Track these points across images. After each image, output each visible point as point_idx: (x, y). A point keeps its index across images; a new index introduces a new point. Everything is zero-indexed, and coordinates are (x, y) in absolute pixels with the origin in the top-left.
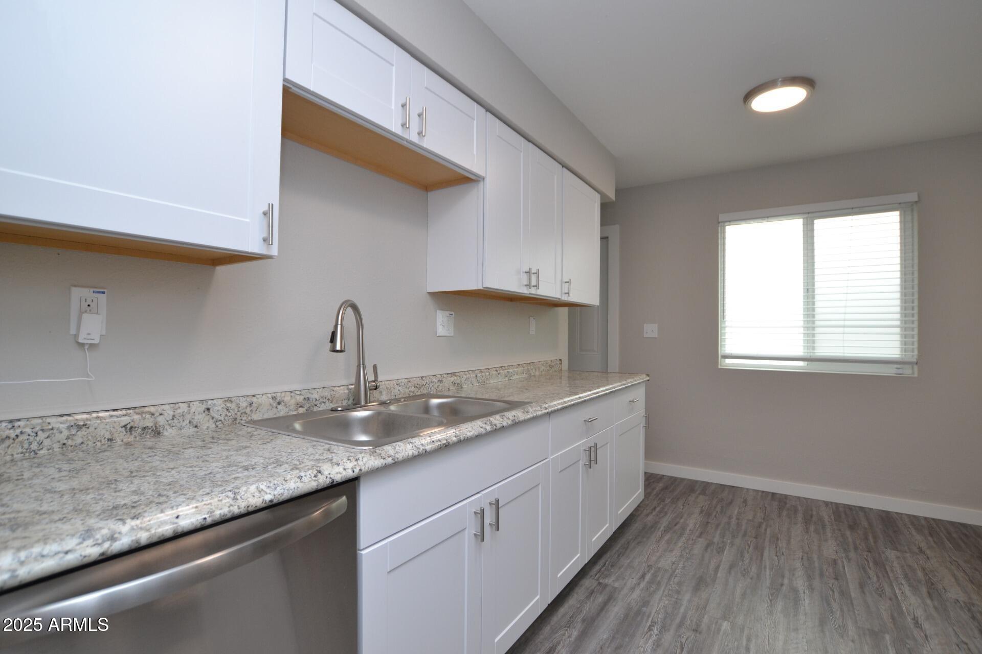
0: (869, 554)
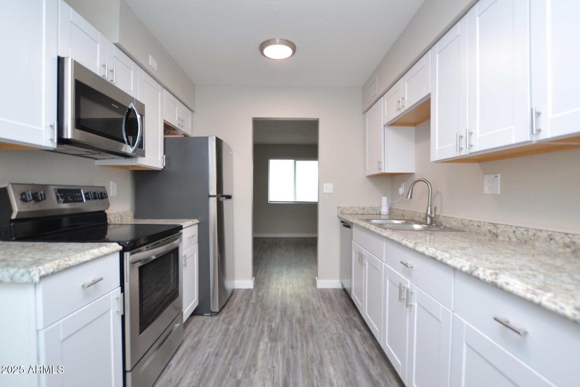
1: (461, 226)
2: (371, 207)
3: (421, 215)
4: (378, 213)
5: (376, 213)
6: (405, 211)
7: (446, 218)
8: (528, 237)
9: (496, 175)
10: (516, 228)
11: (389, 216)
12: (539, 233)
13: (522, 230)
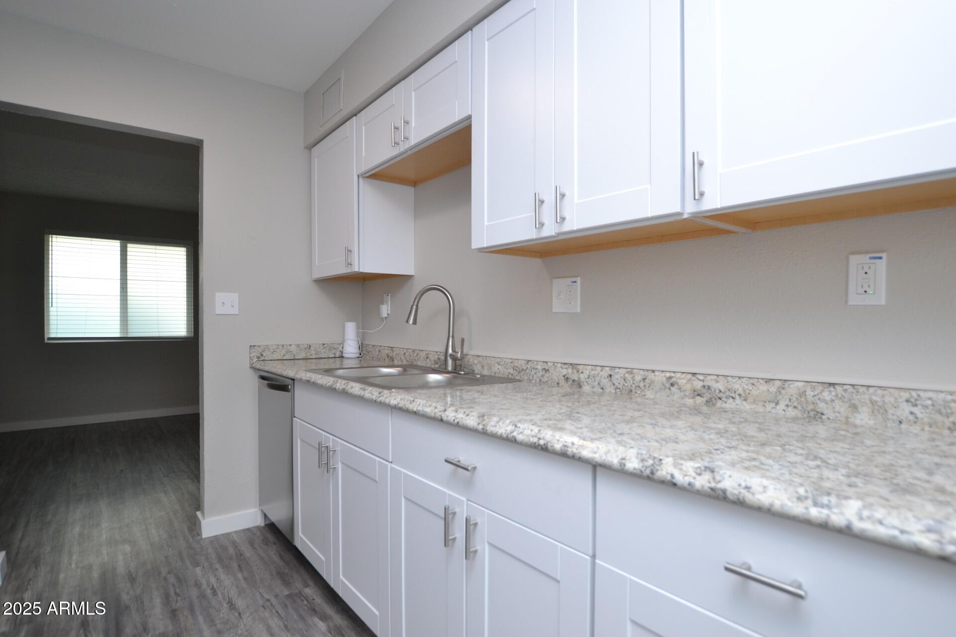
1: (511, 371)
2: (324, 344)
3: (430, 356)
4: (338, 354)
5: (333, 356)
6: (395, 349)
7: (481, 359)
8: (633, 383)
9: (574, 279)
10: (611, 370)
11: (361, 360)
12: (651, 376)
13: (623, 371)
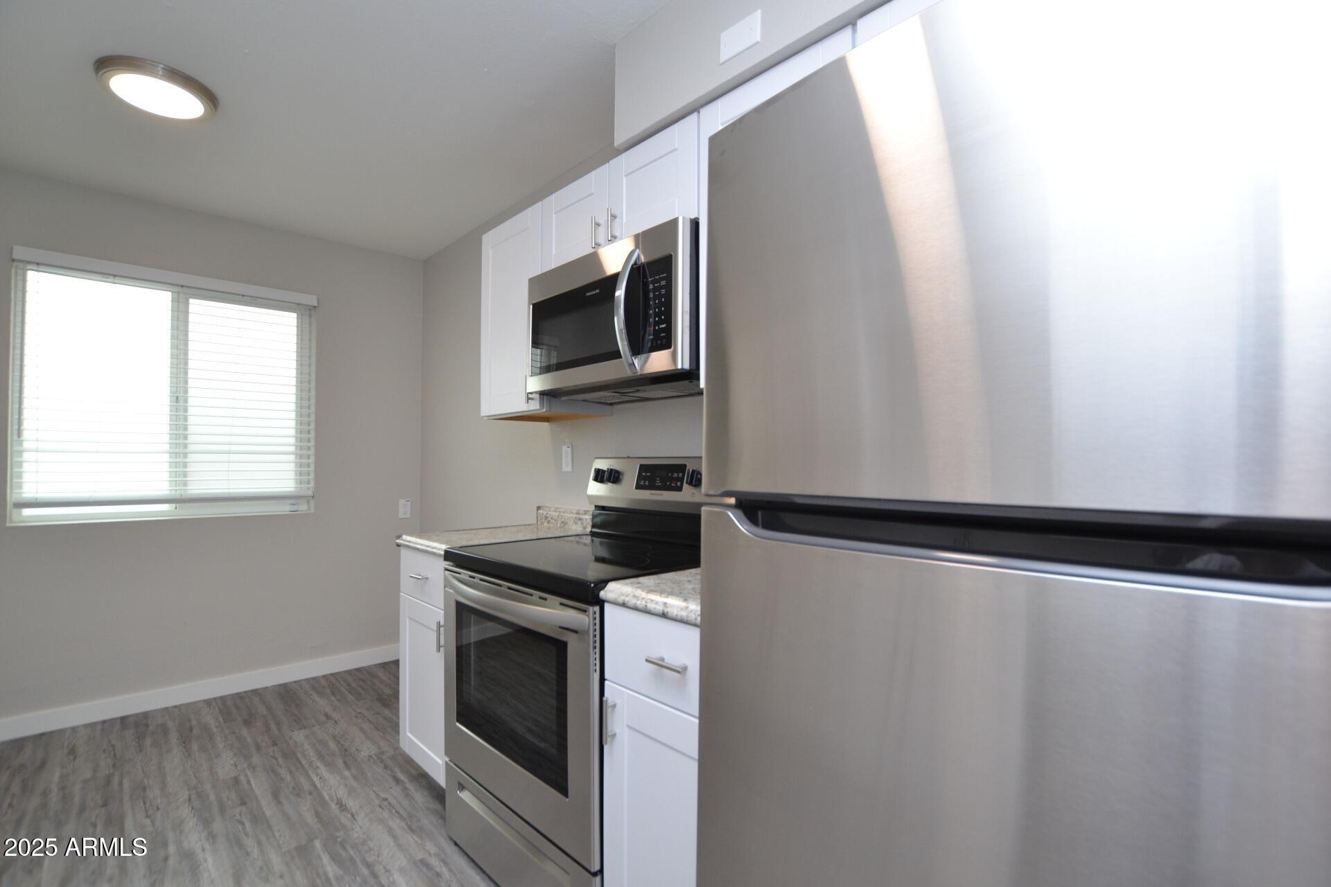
0: (276, 749)
